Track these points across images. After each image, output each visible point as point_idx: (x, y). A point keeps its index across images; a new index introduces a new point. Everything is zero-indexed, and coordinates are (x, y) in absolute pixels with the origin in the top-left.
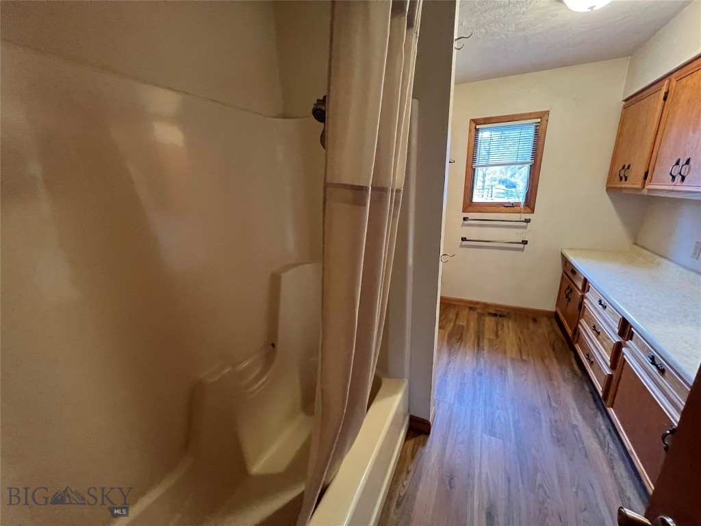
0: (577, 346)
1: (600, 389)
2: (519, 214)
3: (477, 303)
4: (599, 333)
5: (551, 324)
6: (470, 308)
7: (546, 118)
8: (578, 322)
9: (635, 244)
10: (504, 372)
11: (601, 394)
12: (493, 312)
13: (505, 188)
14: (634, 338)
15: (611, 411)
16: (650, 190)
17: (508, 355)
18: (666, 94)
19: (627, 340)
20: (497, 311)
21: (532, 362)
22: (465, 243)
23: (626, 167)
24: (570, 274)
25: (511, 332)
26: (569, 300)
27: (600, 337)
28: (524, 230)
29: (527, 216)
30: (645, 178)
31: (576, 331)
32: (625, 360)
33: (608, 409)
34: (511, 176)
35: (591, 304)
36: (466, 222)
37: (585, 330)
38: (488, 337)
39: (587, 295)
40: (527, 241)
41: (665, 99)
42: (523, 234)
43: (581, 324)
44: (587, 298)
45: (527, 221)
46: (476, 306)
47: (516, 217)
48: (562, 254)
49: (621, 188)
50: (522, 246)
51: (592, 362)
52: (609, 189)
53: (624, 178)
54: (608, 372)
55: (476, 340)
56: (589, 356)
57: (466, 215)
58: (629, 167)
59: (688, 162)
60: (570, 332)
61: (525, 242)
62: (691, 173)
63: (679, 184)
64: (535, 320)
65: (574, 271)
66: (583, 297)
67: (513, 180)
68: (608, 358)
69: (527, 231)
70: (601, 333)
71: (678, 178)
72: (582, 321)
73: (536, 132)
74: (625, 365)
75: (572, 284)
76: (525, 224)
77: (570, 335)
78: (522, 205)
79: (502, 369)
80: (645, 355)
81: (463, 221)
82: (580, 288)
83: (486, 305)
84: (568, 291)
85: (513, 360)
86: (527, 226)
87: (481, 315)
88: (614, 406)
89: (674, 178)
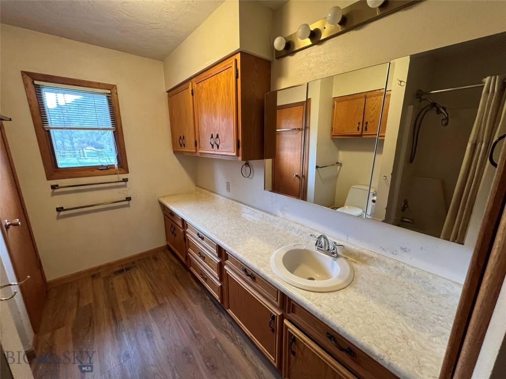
0: (192, 269)
1: (217, 297)
2: (117, 175)
3: (100, 267)
4: (204, 257)
5: (168, 256)
6: (93, 276)
7: (115, 91)
8: (187, 252)
9: (197, 186)
10: (150, 333)
11: (219, 301)
12: (118, 269)
13: (95, 149)
14: (229, 258)
15: (230, 311)
16: (201, 153)
17: (147, 309)
18: (192, 91)
19: (225, 261)
20: (122, 265)
21: (167, 301)
22: (62, 213)
23: (182, 138)
24: (169, 216)
25: (141, 280)
26: (175, 235)
27: (206, 260)
28: (125, 189)
29: (125, 176)
30: (196, 145)
31: (187, 257)
32: (228, 274)
33: (227, 310)
34: (97, 140)
35: (192, 237)
36: (56, 191)
37: (194, 256)
38: (122, 300)
39: (188, 230)
40: (130, 198)
41: (192, 94)
42: (125, 192)
43: (189, 252)
44: (187, 233)
45: (125, 180)
46: (100, 271)
47: (114, 178)
48: (159, 202)
49: (183, 152)
50: (127, 203)
51: (206, 279)
52: (175, 152)
53: (183, 145)
54: (220, 285)
55: (111, 313)
56: (202, 274)
57: (54, 182)
58: (184, 138)
59: (218, 137)
60: (183, 259)
61: (128, 199)
62: (221, 143)
63: (216, 150)
64: (156, 259)
65: (172, 214)
66: (185, 233)
67: (100, 143)
68: (216, 275)
69: (127, 189)
70: (206, 257)
71: (215, 146)
72: (190, 250)
73: (110, 102)
74: (229, 278)
75: (174, 223)
76: (123, 183)
77: (184, 262)
78: (116, 166)
79: (147, 329)
80: (240, 269)
81: (51, 190)
82: (181, 226)
83: (109, 266)
84: (173, 228)
85: (152, 310)
86: (126, 184)
87: (107, 279)
88: (230, 307)
89: (213, 146)
